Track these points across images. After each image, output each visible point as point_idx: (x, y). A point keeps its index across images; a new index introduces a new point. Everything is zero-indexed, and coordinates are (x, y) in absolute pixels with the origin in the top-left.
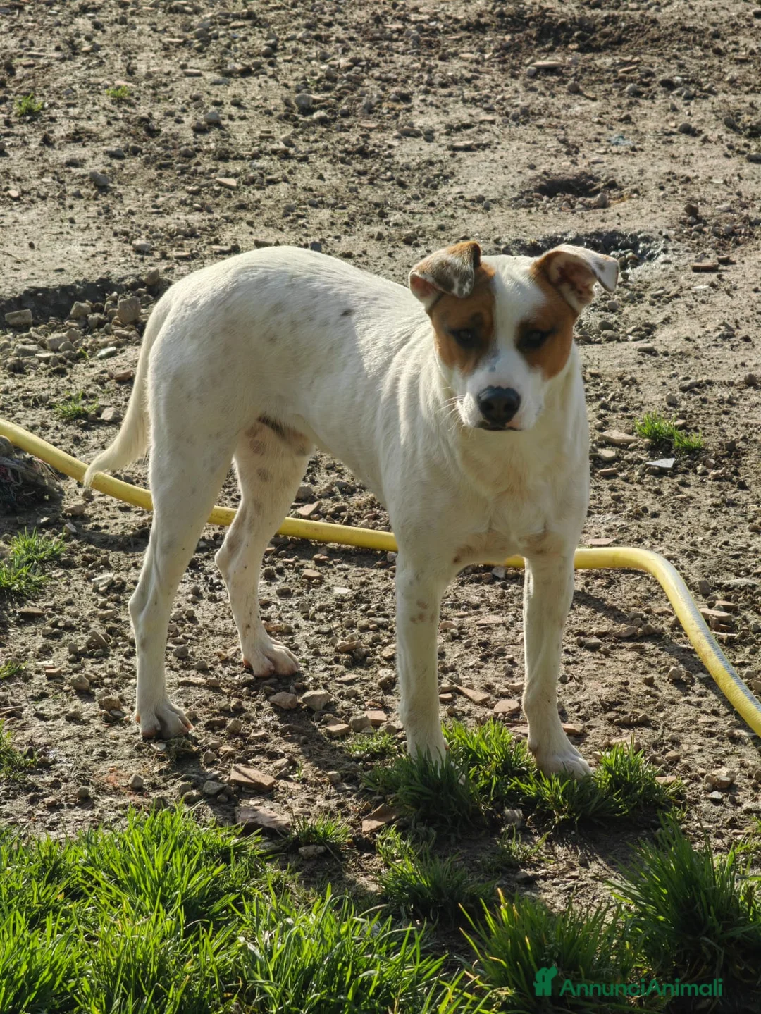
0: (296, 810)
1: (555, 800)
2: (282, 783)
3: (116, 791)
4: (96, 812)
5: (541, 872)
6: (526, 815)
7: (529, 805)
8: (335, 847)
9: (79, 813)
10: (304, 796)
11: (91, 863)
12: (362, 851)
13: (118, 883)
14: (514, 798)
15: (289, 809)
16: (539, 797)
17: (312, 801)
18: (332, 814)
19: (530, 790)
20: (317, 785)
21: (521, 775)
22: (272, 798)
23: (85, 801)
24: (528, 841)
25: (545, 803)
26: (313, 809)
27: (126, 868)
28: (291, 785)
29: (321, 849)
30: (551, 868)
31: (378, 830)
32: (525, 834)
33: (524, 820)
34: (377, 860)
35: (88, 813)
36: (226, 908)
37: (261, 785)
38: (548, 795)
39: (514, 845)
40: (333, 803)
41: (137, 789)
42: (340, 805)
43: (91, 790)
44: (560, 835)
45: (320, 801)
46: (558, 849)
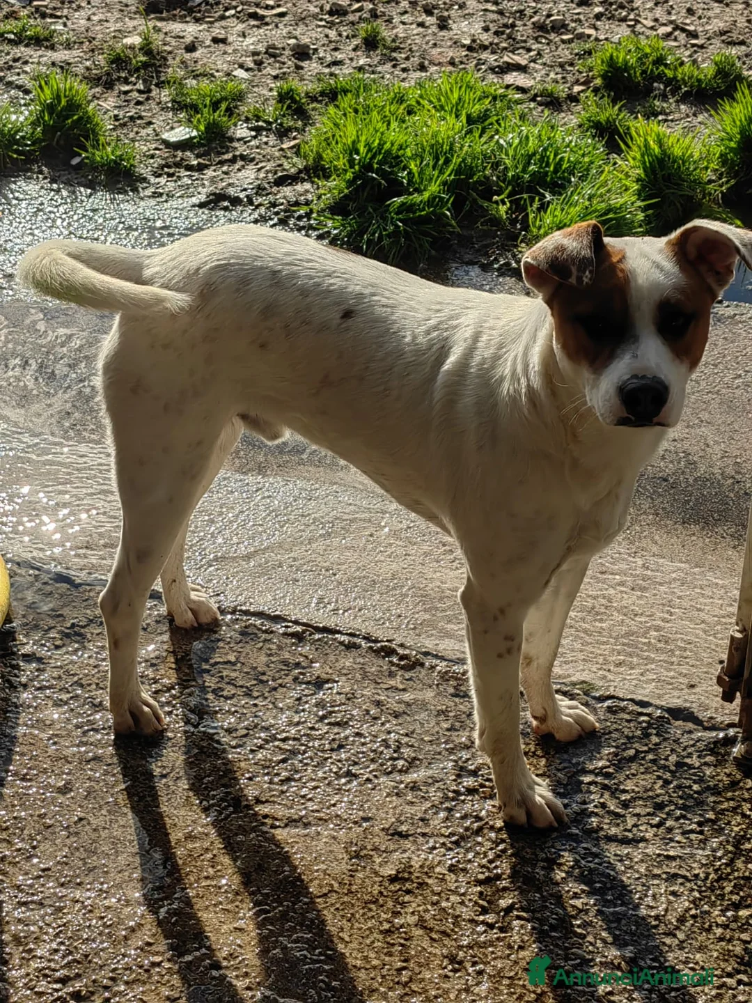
0: (538, 79)
1: (683, 79)
2: (532, 65)
3: (440, 64)
4: (428, 74)
5: (670, 118)
6: (666, 87)
7: (669, 82)
8: (557, 99)
9: (418, 74)
10: (543, 72)
11: (421, 96)
12: (572, 102)
13: (435, 107)
14: (660, 78)
15: (535, 78)
16: (675, 78)
17: (548, 75)
18: (557, 82)
19: (670, 74)
20: (552, 66)
21: (666, 65)
22: (525, 72)
23: (422, 68)
24: (666, 102)
25: (678, 81)
26: (548, 79)
27: (439, 100)
28: (537, 66)
29: (549, 99)
30: (677, 116)
31: (582, 91)
32: (664, 97)
33: (665, 90)
34: (580, 107)
35: (424, 74)
36: (491, 124)
37: (519, 65)
38: (680, 76)
39: (657, 103)
40: (560, 76)
41: (452, 63)
42: (563, 78)
43: (426, 63)
44: (684, 99)
45: (552, 75)
46: (682, 107)
